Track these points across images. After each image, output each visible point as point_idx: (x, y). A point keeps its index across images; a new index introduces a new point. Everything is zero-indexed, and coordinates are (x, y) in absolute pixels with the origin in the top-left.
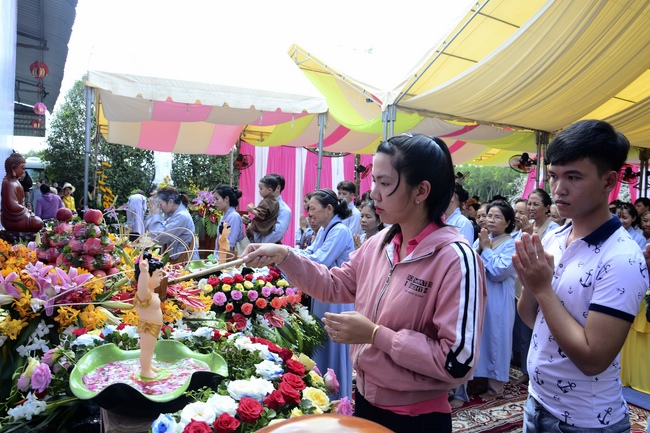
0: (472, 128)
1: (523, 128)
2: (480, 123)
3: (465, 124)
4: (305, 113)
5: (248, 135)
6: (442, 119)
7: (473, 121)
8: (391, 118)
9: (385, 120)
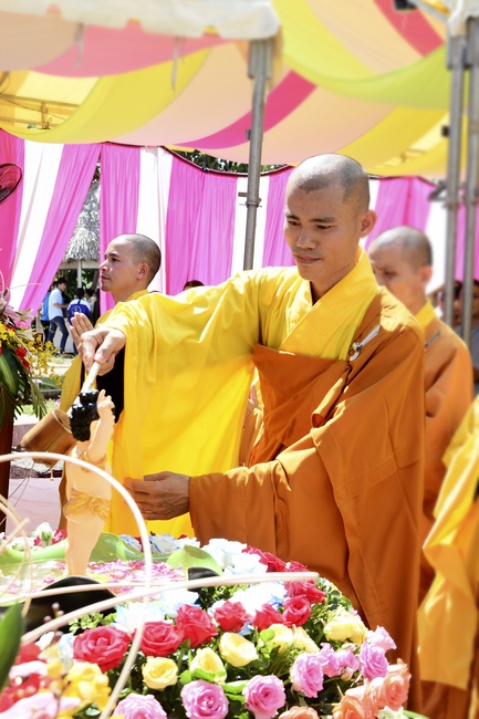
4: (211, 37)
9: (457, 61)
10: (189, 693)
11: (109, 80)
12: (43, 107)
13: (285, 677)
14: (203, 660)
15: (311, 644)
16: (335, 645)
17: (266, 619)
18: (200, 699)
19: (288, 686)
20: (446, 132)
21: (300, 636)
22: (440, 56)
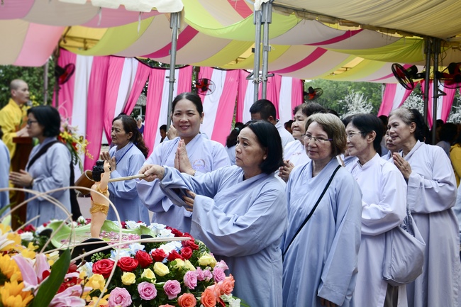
0: (354, 32)
1: (412, 34)
2: (364, 27)
3: (347, 28)
4: (154, 12)
5: (69, 42)
6: (321, 21)
7: (356, 24)
8: (266, 19)
9: (258, 21)
10: (141, 287)
11: (112, 29)
12: (85, 41)
13: (181, 280)
14: (147, 273)
15: (192, 267)
16: (203, 267)
17: (173, 256)
18: (145, 290)
19: (182, 285)
20: (253, 50)
21: (187, 264)
22: (251, 18)
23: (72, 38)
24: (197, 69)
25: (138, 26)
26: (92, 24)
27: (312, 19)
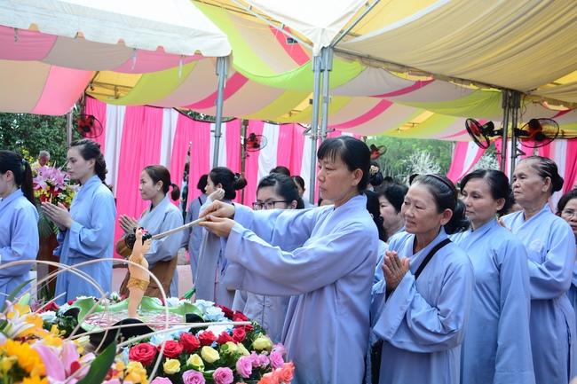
0: (425, 83)
1: (489, 86)
2: (436, 77)
3: (416, 78)
4: (198, 55)
5: (97, 89)
7: (428, 74)
8: (326, 65)
9: (317, 68)
10: (186, 376)
11: (148, 75)
12: (116, 88)
13: (233, 368)
14: (194, 359)
15: (246, 351)
16: (259, 352)
17: (223, 340)
18: (192, 379)
19: (235, 373)
20: (311, 102)
21: (240, 348)
22: (309, 65)
23: (100, 84)
24: (246, 123)
25: (180, 71)
26: (124, 68)
27: (378, 68)
